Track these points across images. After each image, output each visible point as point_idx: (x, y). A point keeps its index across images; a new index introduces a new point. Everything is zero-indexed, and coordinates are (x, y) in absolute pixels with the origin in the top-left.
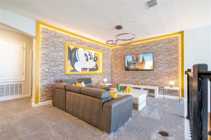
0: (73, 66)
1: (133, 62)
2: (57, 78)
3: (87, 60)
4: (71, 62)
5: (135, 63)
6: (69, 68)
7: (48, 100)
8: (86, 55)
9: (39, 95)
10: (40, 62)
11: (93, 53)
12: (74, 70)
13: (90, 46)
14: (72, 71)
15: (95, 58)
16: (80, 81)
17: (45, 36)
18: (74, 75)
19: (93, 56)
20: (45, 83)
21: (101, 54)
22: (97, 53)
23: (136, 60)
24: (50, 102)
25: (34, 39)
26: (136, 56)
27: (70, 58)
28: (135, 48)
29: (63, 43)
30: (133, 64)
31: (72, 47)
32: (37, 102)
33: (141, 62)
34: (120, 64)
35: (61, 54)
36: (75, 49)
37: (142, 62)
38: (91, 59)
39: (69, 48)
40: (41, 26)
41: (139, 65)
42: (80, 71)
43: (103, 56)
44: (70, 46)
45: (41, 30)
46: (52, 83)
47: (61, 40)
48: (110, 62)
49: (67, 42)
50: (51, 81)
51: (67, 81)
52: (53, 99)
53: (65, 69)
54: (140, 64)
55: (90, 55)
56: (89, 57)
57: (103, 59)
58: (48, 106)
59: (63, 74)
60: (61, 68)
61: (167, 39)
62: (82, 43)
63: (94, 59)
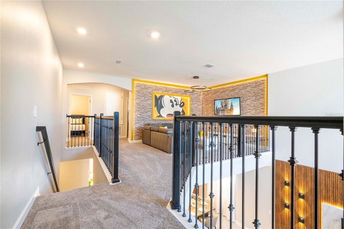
0: (159, 112)
1: (222, 109)
2: (146, 122)
3: (173, 106)
4: (157, 108)
5: (224, 110)
6: (156, 114)
7: (139, 139)
8: (171, 101)
9: (134, 132)
10: (134, 110)
11: (179, 98)
12: (160, 116)
13: (177, 92)
14: (158, 116)
15: (181, 103)
16: (164, 125)
17: (138, 89)
18: (160, 120)
19: (179, 101)
20: (138, 125)
21: (189, 98)
22: (183, 99)
23: (225, 106)
24: (141, 141)
25: (130, 92)
26: (225, 102)
27: (156, 105)
28: (224, 92)
29: (151, 93)
30: (222, 110)
31: (158, 96)
32: (132, 140)
33: (229, 108)
34: (211, 110)
35: (149, 102)
36: (161, 97)
37: (231, 109)
38: (176, 105)
39: (156, 97)
40: (135, 82)
41: (227, 112)
42: (166, 117)
43: (192, 100)
44: (157, 95)
45: (135, 85)
46: (142, 126)
47: (149, 90)
48: (200, 107)
49: (154, 91)
50: (141, 124)
51: (153, 125)
52: (143, 139)
53: (152, 115)
54: (229, 111)
55: (175, 101)
56: (175, 103)
57: (191, 105)
58: (139, 143)
59: (150, 119)
60: (149, 114)
61: (254, 82)
62: (167, 91)
63: (180, 105)
